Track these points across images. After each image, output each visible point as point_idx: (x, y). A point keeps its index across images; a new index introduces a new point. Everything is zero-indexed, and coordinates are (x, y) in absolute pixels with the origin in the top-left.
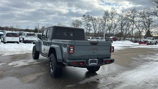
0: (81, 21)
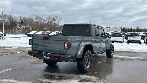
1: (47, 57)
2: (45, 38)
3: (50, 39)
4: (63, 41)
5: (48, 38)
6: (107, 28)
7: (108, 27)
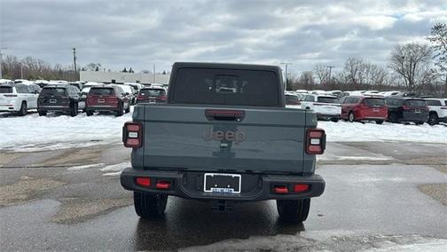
0: (425, 46)
1: (225, 190)
2: (217, 118)
3: (243, 122)
4: (301, 127)
5: (233, 119)
6: (125, 71)
7: (128, 70)
